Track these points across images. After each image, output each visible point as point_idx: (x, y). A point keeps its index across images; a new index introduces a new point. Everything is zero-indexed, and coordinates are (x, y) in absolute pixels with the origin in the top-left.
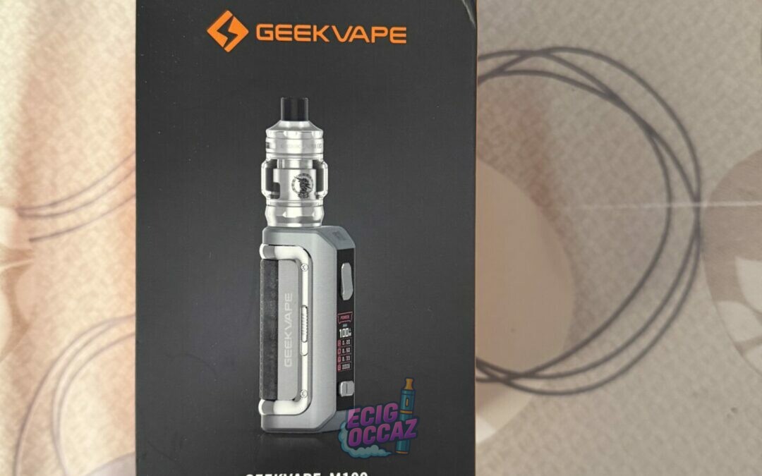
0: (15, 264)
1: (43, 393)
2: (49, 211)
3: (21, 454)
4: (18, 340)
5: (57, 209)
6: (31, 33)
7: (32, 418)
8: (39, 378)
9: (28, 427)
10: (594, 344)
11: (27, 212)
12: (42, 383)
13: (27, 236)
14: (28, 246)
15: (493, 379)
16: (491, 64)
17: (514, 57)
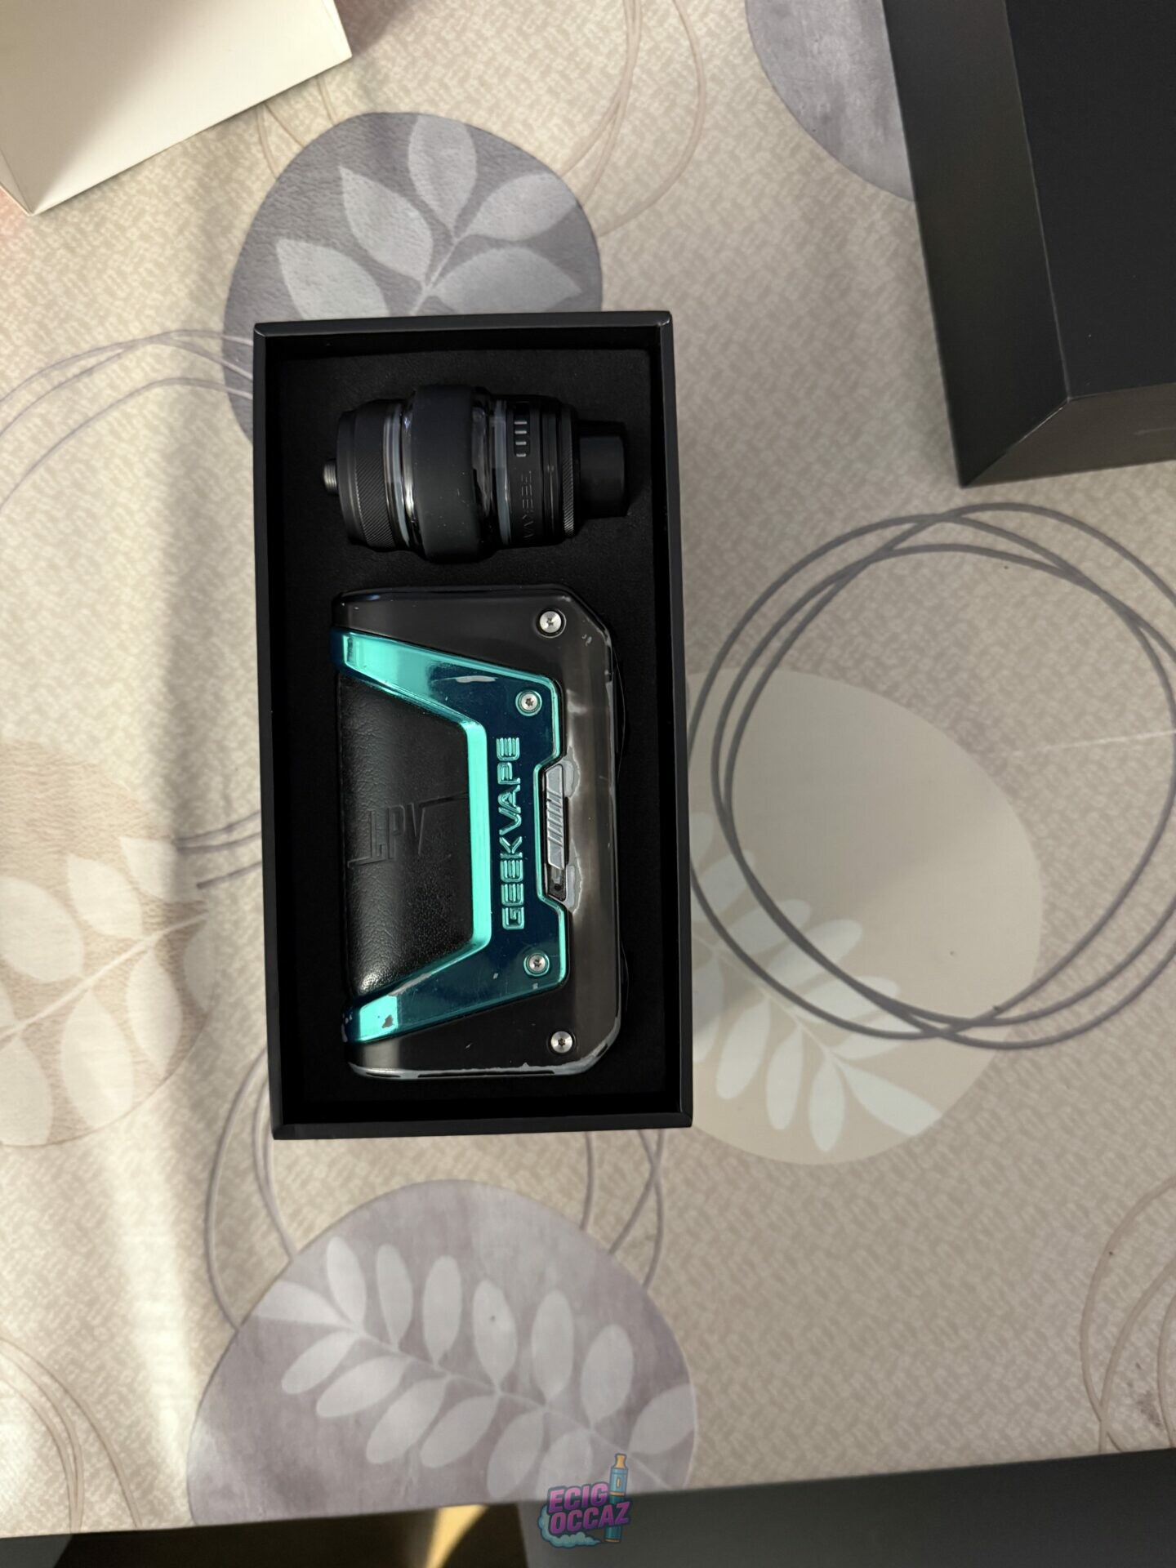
0: (180, 925)
1: (237, 1117)
2: (223, 838)
3: (213, 1216)
4: (193, 1041)
5: (235, 835)
6: (170, 573)
7: (223, 1159)
8: (231, 1096)
9: (220, 1172)
11: (191, 845)
12: (235, 1102)
13: (195, 880)
14: (196, 895)
15: (928, 1033)
16: (872, 541)
17: (907, 526)
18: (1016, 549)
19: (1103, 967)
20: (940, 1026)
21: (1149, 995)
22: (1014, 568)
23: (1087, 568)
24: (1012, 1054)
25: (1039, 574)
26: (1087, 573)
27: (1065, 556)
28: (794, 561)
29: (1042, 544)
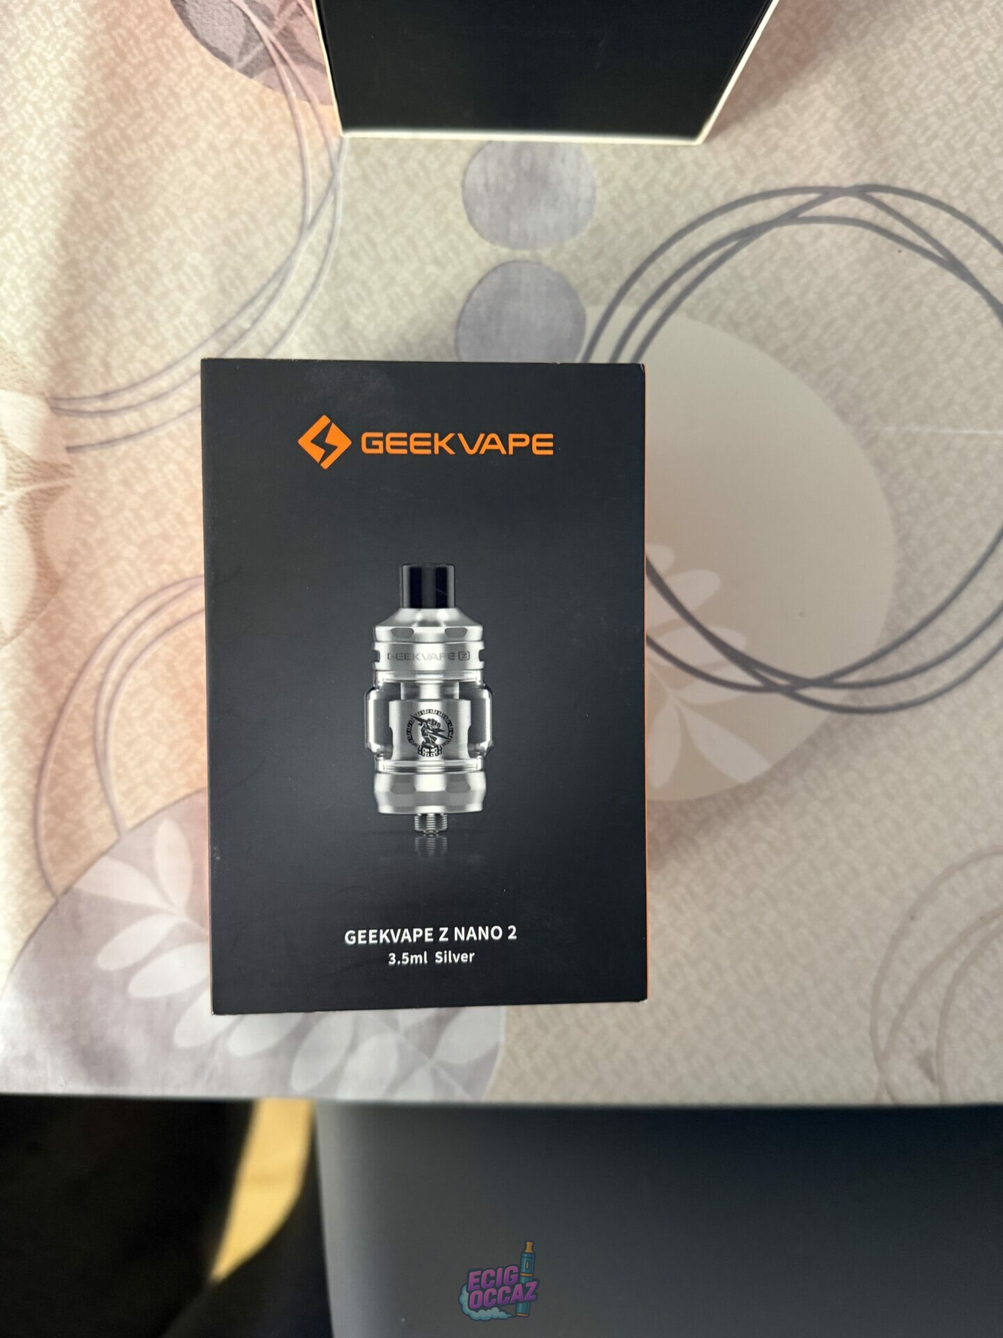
0: (43, 485)
1: (81, 687)
2: (99, 405)
3: (46, 782)
4: (44, 605)
5: (111, 404)
6: (76, 126)
7: (62, 728)
8: (77, 665)
9: (58, 740)
10: (923, 636)
11: (65, 406)
12: (81, 672)
13: (65, 442)
14: (64, 458)
15: (769, 687)
16: (778, 206)
17: (813, 196)
18: (910, 235)
19: (943, 646)
20: (781, 682)
21: (980, 677)
22: (906, 252)
23: (972, 264)
24: (845, 717)
25: (929, 264)
26: (972, 270)
27: (955, 250)
28: (702, 211)
29: (935, 235)
